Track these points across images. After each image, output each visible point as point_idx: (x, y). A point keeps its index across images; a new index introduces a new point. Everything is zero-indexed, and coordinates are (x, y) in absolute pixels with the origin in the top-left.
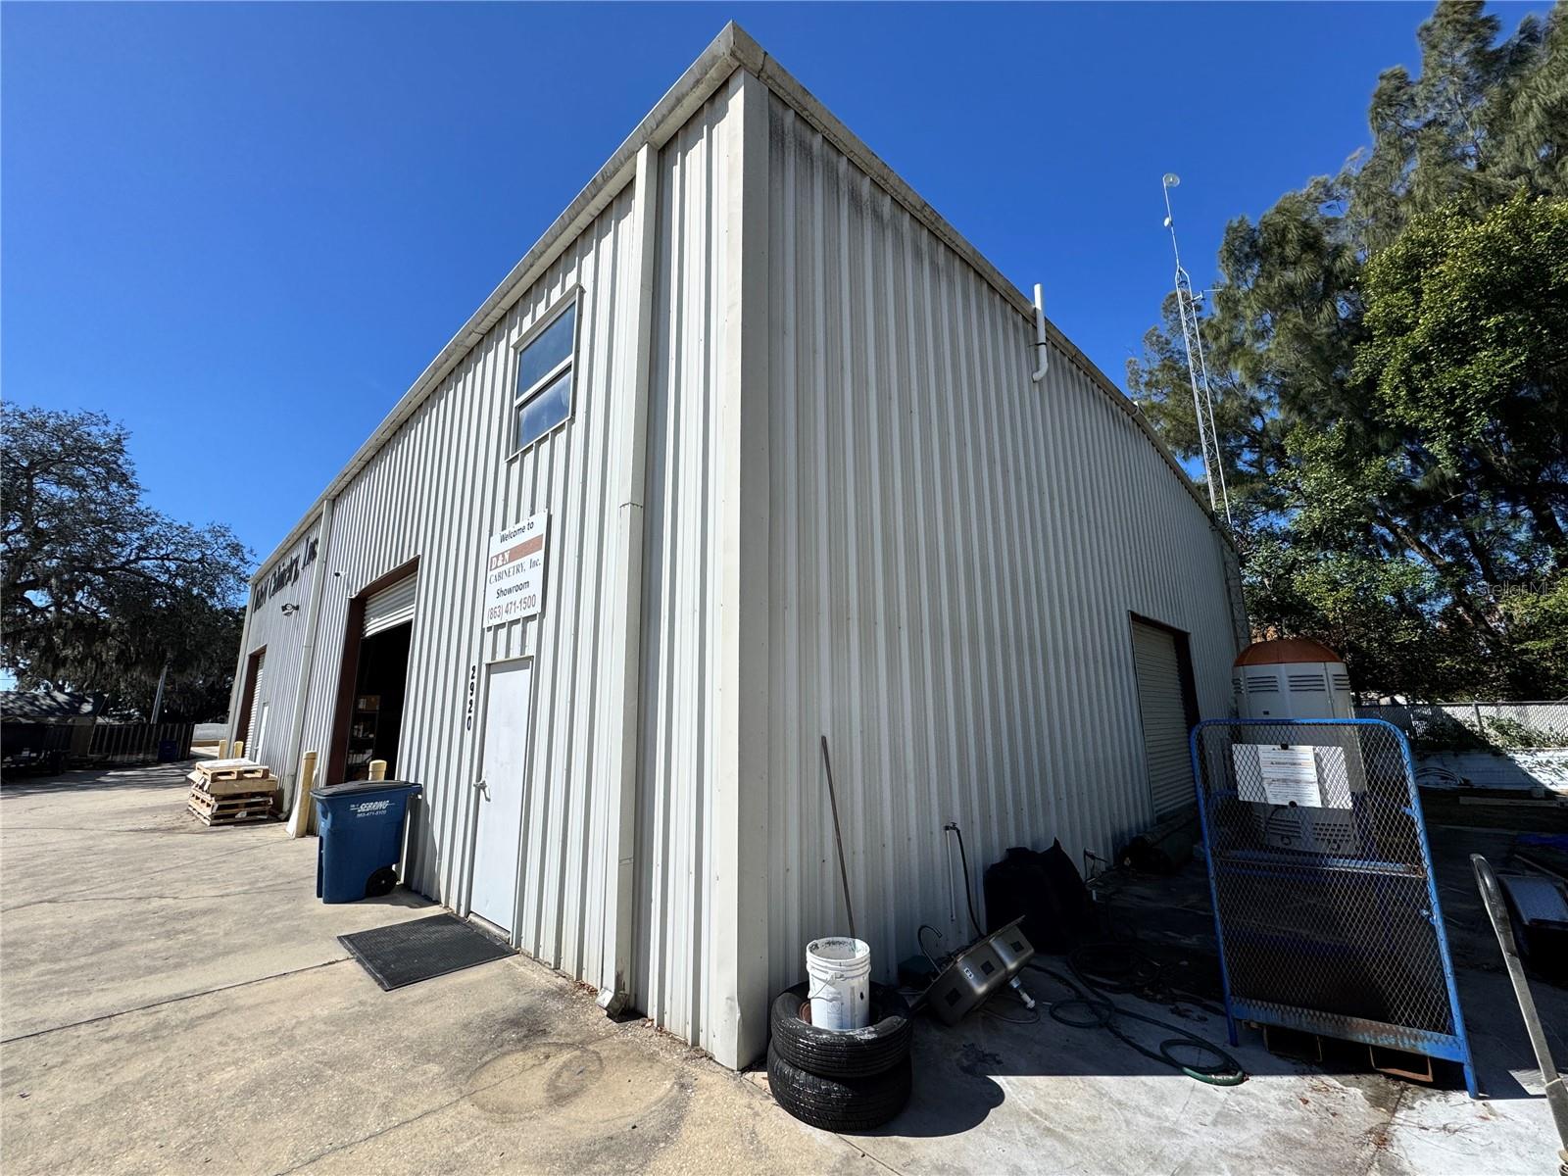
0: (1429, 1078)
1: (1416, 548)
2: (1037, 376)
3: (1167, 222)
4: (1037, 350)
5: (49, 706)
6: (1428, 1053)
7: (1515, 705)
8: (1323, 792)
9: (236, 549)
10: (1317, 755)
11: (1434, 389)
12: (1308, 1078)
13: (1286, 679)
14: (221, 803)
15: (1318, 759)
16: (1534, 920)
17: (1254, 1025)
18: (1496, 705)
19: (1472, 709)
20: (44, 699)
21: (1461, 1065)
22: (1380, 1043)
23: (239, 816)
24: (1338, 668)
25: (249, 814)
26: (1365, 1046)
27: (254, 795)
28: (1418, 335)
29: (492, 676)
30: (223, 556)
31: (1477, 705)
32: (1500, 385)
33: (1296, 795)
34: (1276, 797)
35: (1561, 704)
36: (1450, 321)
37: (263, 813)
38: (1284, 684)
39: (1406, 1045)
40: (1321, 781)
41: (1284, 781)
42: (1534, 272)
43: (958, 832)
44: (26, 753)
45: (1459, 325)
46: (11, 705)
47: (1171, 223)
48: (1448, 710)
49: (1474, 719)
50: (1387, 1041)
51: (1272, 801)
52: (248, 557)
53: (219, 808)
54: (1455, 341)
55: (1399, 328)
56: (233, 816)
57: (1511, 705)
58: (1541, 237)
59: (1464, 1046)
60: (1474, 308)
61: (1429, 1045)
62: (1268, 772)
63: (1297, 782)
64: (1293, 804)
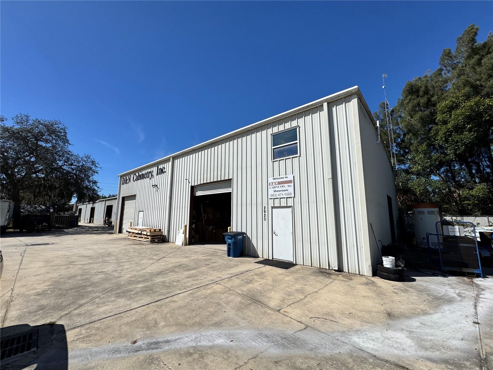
0: (475, 276)
1: (438, 176)
2: (377, 142)
3: (383, 87)
4: (378, 137)
5: (41, 210)
6: (475, 272)
7: (461, 217)
8: (460, 233)
9: (93, 163)
10: (459, 227)
11: (452, 140)
12: (457, 277)
13: (427, 212)
14: (152, 237)
15: (459, 228)
16: (485, 256)
17: (446, 271)
18: (456, 217)
19: (450, 217)
20: (38, 207)
21: (480, 274)
22: (468, 272)
23: (156, 241)
24: (437, 209)
25: (158, 240)
26: (465, 272)
27: (158, 236)
28: (449, 126)
29: (273, 209)
30: (89, 165)
31: (452, 217)
32: (471, 141)
33: (455, 234)
34: (451, 234)
35: (472, 217)
36: (458, 124)
37: (160, 240)
38: (426, 213)
39: (472, 271)
40: (459, 232)
41: (453, 231)
42: (479, 115)
43: (381, 242)
44: (44, 224)
45: (460, 125)
46: (29, 209)
47: (384, 87)
48: (445, 218)
49: (451, 220)
50: (469, 271)
51: (451, 235)
52: (97, 165)
53: (152, 239)
54: (458, 129)
55: (445, 122)
56: (155, 241)
57: (460, 217)
58: (482, 107)
59: (481, 271)
60: (464, 122)
61: (476, 271)
62: (450, 230)
63: (455, 232)
64: (454, 235)
